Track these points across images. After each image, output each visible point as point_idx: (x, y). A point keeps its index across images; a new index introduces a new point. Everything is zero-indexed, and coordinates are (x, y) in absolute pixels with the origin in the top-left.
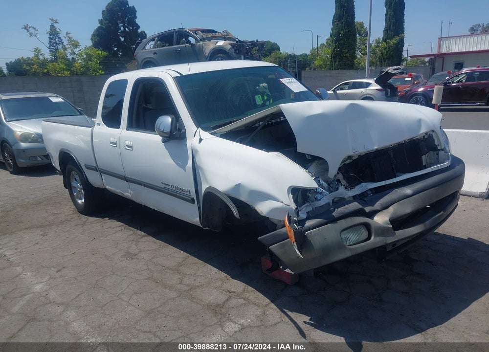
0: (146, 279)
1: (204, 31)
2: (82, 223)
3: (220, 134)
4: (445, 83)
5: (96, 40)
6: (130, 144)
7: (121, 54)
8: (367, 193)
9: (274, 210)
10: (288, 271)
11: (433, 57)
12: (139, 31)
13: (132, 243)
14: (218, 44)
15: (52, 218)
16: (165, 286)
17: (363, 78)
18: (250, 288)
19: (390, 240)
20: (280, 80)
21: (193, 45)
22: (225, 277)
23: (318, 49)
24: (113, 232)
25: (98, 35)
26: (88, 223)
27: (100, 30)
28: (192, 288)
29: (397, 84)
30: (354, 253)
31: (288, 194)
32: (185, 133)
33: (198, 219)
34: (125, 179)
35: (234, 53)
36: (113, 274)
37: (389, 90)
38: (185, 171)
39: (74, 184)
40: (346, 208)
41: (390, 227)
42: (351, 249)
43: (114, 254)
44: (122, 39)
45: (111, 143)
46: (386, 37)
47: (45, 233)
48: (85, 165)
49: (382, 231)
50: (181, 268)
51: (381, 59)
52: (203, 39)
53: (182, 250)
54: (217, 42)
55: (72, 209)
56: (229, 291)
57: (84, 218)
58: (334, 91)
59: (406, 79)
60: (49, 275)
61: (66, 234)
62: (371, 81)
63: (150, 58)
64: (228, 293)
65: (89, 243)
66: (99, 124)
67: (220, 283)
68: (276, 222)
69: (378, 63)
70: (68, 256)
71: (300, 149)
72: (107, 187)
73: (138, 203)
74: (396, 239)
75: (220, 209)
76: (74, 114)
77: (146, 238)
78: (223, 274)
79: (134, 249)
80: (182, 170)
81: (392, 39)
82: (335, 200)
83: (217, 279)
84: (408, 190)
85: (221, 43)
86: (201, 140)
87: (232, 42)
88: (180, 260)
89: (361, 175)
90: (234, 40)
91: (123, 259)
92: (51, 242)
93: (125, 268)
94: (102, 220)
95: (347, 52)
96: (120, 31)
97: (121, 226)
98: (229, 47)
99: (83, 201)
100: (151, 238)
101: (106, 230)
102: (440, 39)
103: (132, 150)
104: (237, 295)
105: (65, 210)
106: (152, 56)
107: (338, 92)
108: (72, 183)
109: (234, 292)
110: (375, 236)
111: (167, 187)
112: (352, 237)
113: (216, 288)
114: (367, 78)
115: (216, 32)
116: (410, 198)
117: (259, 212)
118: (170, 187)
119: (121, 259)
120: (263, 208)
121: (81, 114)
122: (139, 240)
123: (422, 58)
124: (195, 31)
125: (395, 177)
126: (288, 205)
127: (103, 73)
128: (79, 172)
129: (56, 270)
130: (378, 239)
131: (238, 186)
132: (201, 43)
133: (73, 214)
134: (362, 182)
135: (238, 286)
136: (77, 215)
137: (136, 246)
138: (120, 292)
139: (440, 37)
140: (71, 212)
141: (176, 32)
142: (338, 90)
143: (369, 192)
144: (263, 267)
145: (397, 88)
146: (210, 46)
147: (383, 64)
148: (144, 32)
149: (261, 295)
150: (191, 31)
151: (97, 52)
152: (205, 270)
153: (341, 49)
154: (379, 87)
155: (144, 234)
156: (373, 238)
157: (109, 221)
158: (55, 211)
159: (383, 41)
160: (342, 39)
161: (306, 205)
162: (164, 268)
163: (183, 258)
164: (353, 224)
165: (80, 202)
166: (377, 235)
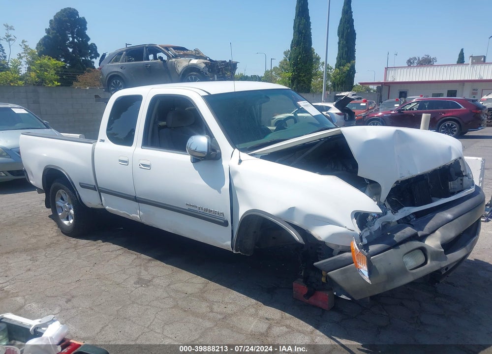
0: (172, 308)
1: (176, 48)
2: (73, 246)
3: (261, 155)
4: (400, 110)
5: (42, 49)
6: (147, 163)
7: (68, 65)
8: (410, 218)
9: (334, 235)
10: (343, 297)
11: (380, 85)
12: (89, 43)
13: (140, 268)
14: (191, 62)
15: (34, 241)
16: (196, 315)
17: (321, 102)
18: (287, 315)
19: (444, 264)
20: (298, 103)
21: (164, 61)
22: (256, 304)
23: (271, 71)
24: (114, 256)
25: (44, 45)
26: (80, 246)
27: (47, 40)
28: (226, 317)
29: (354, 109)
30: (416, 278)
31: (352, 219)
32: (220, 154)
33: (229, 243)
34: (136, 199)
35: (208, 73)
36: (133, 303)
37: (347, 114)
38: (220, 192)
39: (59, 203)
40: (404, 233)
41: (442, 251)
42: (413, 274)
43: (125, 280)
44: (71, 50)
45: (120, 161)
46: (339, 65)
47: (33, 257)
48: (80, 183)
49: (436, 256)
50: (205, 295)
51: (335, 84)
52: (176, 57)
53: (198, 275)
54: (191, 60)
55: (56, 231)
56: (267, 319)
57: (73, 241)
58: (295, 114)
59: (361, 104)
60: (59, 305)
61: (59, 258)
62: (331, 105)
63: (117, 72)
64: (267, 321)
65: (91, 269)
66: (103, 141)
67: (253, 310)
68: (332, 247)
69: (332, 88)
70: (73, 284)
71: (361, 173)
72: (107, 207)
73: (147, 226)
74: (449, 263)
75: (255, 232)
76: (39, 127)
77: (153, 262)
78: (254, 301)
79: (145, 275)
80: (217, 191)
81: (344, 66)
82: (384, 224)
83: (249, 306)
84: (448, 215)
85: (194, 61)
86: (240, 161)
87: (206, 61)
88: (201, 286)
89: (402, 199)
90: (206, 59)
91: (138, 286)
92: (46, 268)
93: (144, 297)
94: (95, 242)
95: (304, 76)
96: (68, 42)
97: (119, 249)
98: (204, 65)
99: (71, 221)
100: (159, 262)
101: (105, 253)
102: (387, 69)
103: (150, 169)
104: (277, 323)
105: (48, 232)
106: (120, 70)
107: (299, 115)
108: (57, 202)
109: (273, 319)
110: (431, 260)
111: (193, 208)
112: (411, 262)
113: (252, 315)
114: (323, 102)
115: (187, 50)
116: (452, 222)
117: (316, 237)
118: (197, 209)
119: (135, 286)
120: (321, 233)
121: (48, 128)
122: (147, 265)
123: (367, 86)
124: (167, 48)
125: (431, 202)
126: (351, 230)
127: (59, 84)
128: (70, 191)
129: (65, 300)
130: (435, 263)
131: (292, 210)
132: (174, 60)
133: (58, 235)
134: (403, 207)
135: (274, 313)
136: (62, 238)
137: (147, 271)
138: (149, 323)
139: (386, 67)
140: (55, 234)
141: (146, 48)
142: (299, 113)
143: (412, 217)
144: (294, 293)
145: (354, 113)
146: (183, 63)
147: (336, 89)
148: (95, 44)
149: (302, 322)
150: (163, 47)
151: (55, 62)
152: (232, 297)
153: (299, 73)
154: (338, 111)
155: (150, 258)
156: (429, 262)
157: (103, 244)
158: (35, 233)
159: (336, 67)
160: (299, 64)
161: (365, 229)
162: (187, 295)
163: (203, 283)
164: (412, 249)
165: (66, 223)
166: (433, 259)
